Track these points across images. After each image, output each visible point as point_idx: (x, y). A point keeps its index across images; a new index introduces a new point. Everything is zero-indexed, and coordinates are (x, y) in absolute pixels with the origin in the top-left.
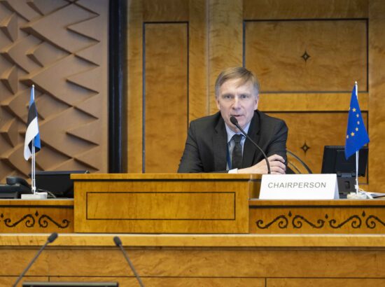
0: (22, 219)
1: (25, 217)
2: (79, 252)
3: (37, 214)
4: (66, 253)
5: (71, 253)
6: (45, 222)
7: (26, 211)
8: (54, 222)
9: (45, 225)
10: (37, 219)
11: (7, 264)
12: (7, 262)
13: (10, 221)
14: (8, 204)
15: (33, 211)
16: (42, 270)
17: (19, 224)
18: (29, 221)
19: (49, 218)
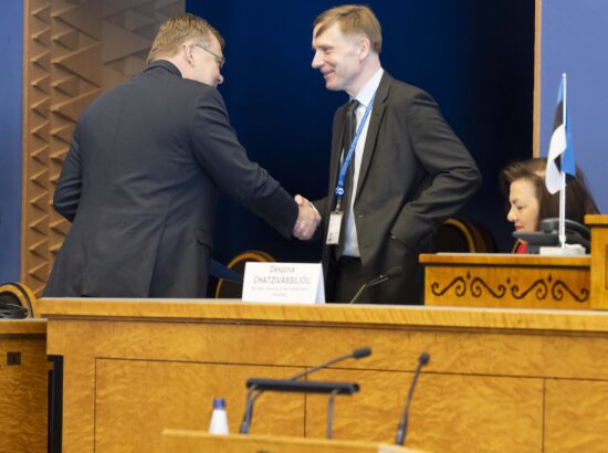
0: (532, 287)
1: (536, 284)
2: (581, 339)
3: (550, 279)
4: (566, 341)
5: (571, 341)
6: (560, 291)
7: (536, 274)
8: (571, 292)
9: (559, 296)
10: (550, 286)
11: (495, 357)
12: (494, 354)
13: (517, 290)
14: (513, 262)
15: (545, 274)
16: (536, 366)
17: (529, 294)
18: (540, 290)
19: (565, 286)
